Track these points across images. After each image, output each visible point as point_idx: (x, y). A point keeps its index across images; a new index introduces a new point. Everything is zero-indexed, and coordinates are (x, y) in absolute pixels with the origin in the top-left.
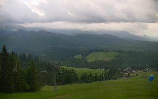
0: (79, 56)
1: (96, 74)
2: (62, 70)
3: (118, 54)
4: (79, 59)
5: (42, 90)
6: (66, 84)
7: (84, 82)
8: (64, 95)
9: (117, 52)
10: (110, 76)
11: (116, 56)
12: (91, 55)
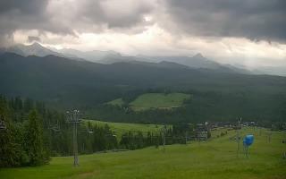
0: (118, 102)
1: (149, 133)
2: (87, 126)
3: (188, 96)
4: (118, 107)
5: (51, 163)
6: (94, 152)
7: (127, 148)
8: (91, 171)
9: (187, 93)
10: (174, 137)
11: (186, 102)
12: (139, 100)
